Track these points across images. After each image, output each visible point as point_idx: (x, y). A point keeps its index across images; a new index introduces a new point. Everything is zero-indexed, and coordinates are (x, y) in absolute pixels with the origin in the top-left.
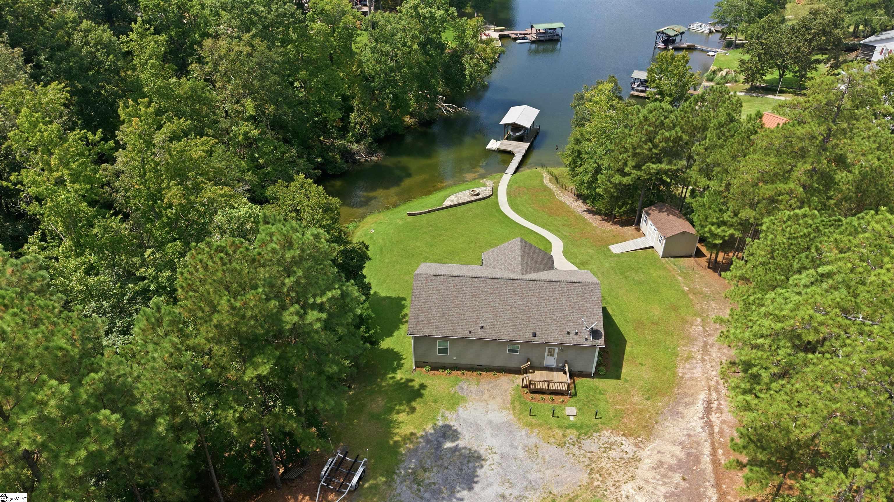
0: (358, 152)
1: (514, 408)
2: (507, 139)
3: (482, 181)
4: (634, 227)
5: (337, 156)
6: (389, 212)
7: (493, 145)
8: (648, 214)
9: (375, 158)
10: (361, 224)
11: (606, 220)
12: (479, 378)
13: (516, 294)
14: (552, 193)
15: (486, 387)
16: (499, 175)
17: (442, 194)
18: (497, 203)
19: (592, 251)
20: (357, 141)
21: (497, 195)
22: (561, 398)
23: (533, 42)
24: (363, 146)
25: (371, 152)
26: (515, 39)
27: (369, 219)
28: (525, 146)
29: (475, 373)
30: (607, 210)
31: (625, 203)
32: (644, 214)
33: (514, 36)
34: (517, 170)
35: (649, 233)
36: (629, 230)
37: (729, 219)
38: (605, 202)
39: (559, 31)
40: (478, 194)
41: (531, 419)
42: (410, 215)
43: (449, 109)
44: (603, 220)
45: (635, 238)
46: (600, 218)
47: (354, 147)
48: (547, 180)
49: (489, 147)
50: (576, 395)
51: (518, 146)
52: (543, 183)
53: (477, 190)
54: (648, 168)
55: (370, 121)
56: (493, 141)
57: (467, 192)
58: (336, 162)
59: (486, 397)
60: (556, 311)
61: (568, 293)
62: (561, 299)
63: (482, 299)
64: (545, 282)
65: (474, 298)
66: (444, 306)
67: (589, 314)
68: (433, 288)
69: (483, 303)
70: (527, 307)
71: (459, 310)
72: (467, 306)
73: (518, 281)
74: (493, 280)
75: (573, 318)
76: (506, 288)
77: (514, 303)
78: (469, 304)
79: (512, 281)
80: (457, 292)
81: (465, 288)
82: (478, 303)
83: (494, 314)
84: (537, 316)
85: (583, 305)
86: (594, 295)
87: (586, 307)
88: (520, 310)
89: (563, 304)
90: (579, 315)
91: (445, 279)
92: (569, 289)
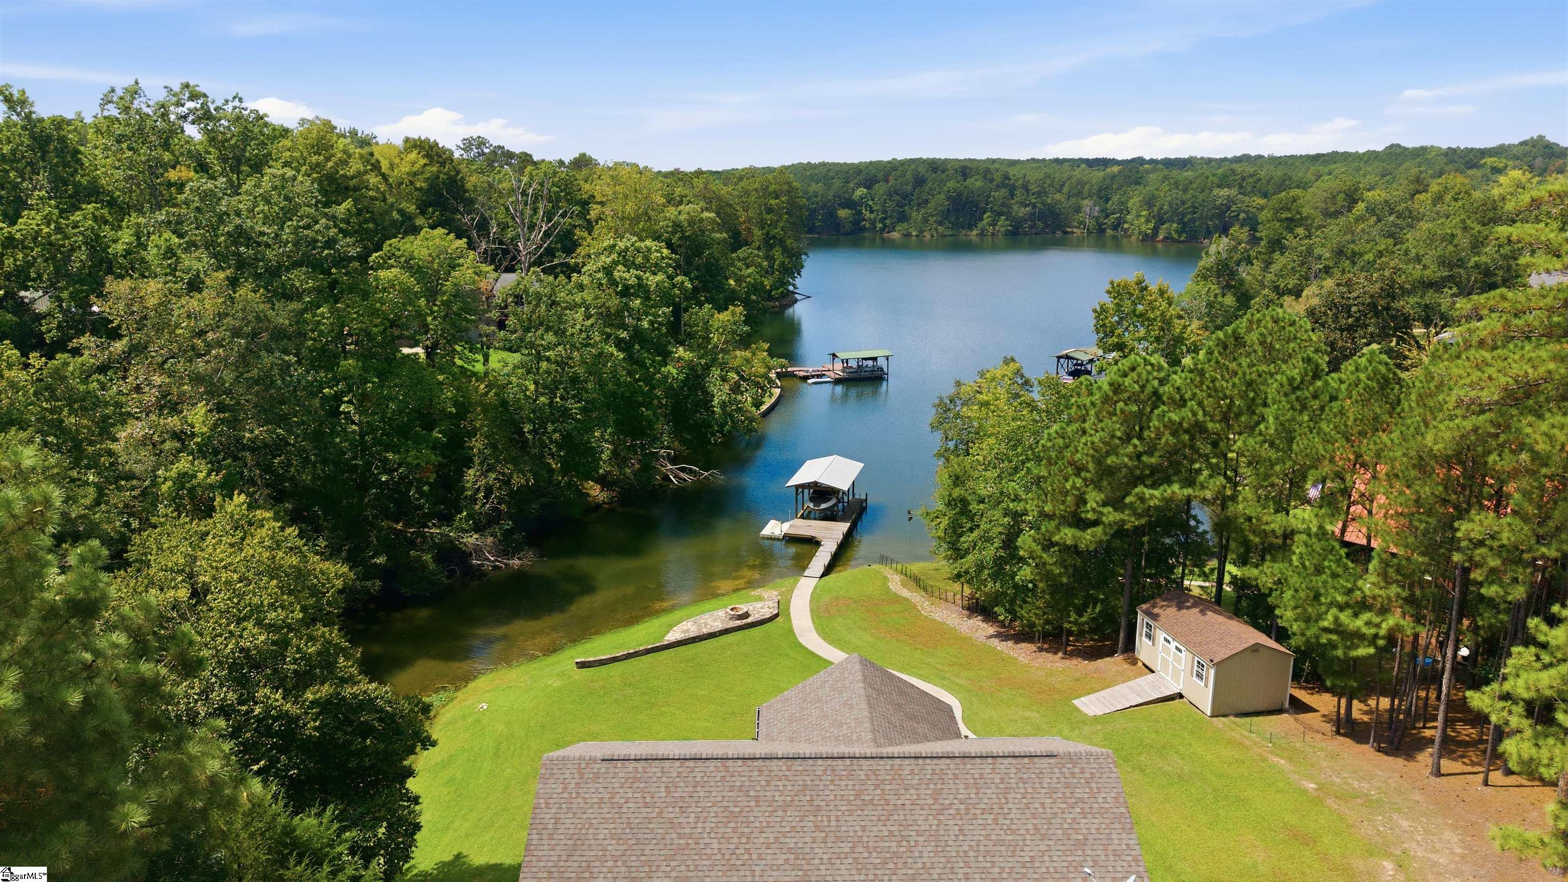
0: (478, 550)
2: (802, 517)
3: (754, 593)
4: (1118, 658)
5: (427, 557)
6: (534, 665)
7: (774, 528)
8: (1155, 617)
9: (515, 563)
10: (460, 694)
11: (1047, 651)
13: (865, 803)
14: (911, 607)
16: (788, 582)
17: (664, 619)
18: (791, 631)
19: (1035, 715)
20: (478, 528)
21: (788, 616)
23: (837, 382)
24: (490, 539)
25: (506, 548)
26: (805, 378)
27: (481, 683)
28: (843, 527)
30: (1047, 622)
31: (1091, 600)
32: (1141, 619)
33: (802, 374)
34: (828, 570)
35: (1165, 662)
36: (1113, 664)
37: (1377, 591)
38: (1040, 603)
39: (882, 362)
40: (746, 615)
42: (582, 665)
43: (682, 475)
44: (1041, 650)
45: (1129, 679)
46: (1033, 647)
47: (472, 539)
48: (895, 583)
49: (767, 531)
51: (826, 529)
52: (888, 590)
53: (743, 608)
54: (1142, 499)
55: (507, 482)
56: (772, 523)
57: (721, 613)
58: (424, 566)
60: (997, 848)
61: (1022, 791)
62: (1006, 811)
63: (757, 824)
64: (948, 761)
65: (732, 825)
66: (633, 858)
67: (1099, 853)
68: (601, 801)
69: (762, 840)
70: (904, 843)
71: (683, 868)
72: (709, 851)
73: (868, 763)
74: (789, 763)
75: (1052, 870)
76: (832, 787)
77: (860, 834)
78: (715, 845)
79: (848, 762)
80: (677, 809)
81: (702, 794)
82: (744, 840)
83: (801, 873)
84: (938, 871)
85: (1075, 826)
86: (1103, 790)
87: (1085, 831)
88: (883, 855)
89: (1014, 827)
90: (1070, 859)
91: (640, 770)
92: (1025, 776)
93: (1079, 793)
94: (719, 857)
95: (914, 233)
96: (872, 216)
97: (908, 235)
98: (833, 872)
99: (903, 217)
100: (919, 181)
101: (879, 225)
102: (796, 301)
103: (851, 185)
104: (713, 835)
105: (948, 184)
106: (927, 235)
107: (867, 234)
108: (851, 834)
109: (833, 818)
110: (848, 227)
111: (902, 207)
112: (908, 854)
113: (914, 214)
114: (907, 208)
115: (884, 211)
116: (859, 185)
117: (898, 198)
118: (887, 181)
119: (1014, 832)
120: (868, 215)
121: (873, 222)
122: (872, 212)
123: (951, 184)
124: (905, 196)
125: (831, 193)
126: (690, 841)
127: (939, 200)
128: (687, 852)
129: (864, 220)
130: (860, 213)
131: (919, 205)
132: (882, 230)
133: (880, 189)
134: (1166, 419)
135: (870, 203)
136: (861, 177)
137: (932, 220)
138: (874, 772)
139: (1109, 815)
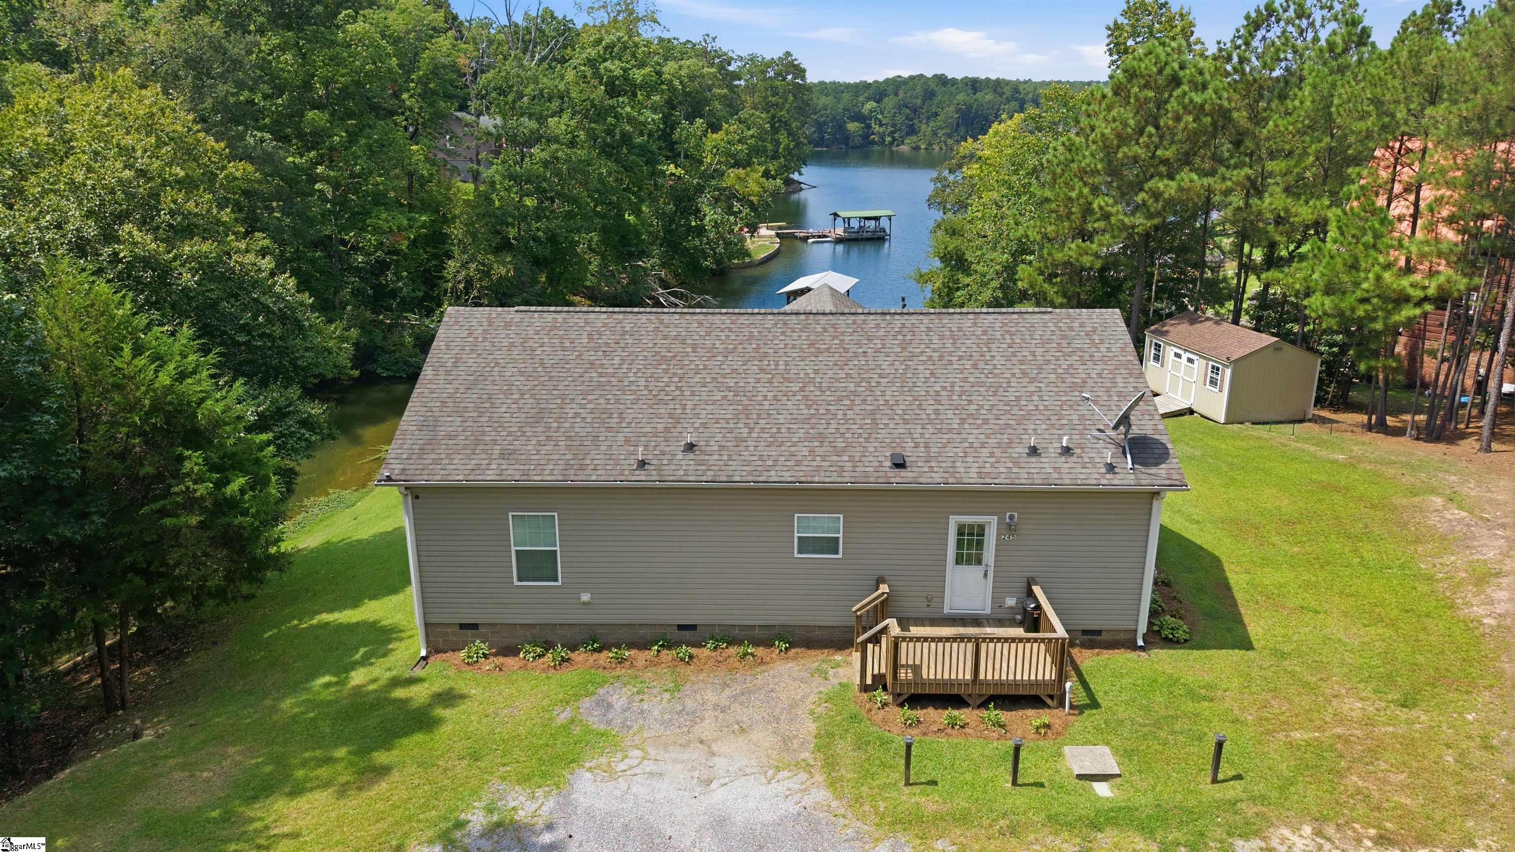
1: (831, 764)
8: (1165, 335)
12: (682, 669)
13: (819, 351)
15: (711, 696)
22: (1035, 717)
26: (805, 239)
29: (667, 655)
32: (1149, 342)
33: (802, 235)
35: (1174, 380)
39: (884, 223)
41: (911, 798)
43: (674, 300)
50: (1094, 704)
59: (706, 728)
60: (975, 389)
61: (1009, 341)
62: (988, 358)
63: (693, 367)
64: (921, 317)
65: (664, 367)
66: (544, 392)
67: (1100, 394)
68: (512, 345)
69: (696, 380)
70: (864, 384)
71: (602, 401)
72: (634, 388)
73: (826, 318)
74: (734, 317)
75: (1041, 407)
76: (782, 338)
77: (812, 376)
78: (642, 382)
79: (803, 317)
80: (600, 353)
81: (630, 341)
82: (677, 380)
83: (740, 407)
84: (904, 407)
85: (1071, 371)
86: (1107, 341)
87: (1084, 376)
88: (838, 393)
89: (996, 371)
90: (1064, 399)
91: (560, 320)
92: (1013, 329)
93: (1077, 344)
94: (645, 392)
95: (923, 147)
96: (881, 130)
97: (917, 148)
98: (778, 407)
99: (912, 131)
100: (929, 95)
101: (888, 139)
102: (801, 189)
103: (861, 99)
104: (639, 375)
105: (958, 97)
106: (936, 148)
107: (876, 148)
108: (802, 376)
109: (781, 363)
110: (858, 141)
111: (911, 120)
112: (868, 393)
113: (924, 127)
114: (916, 121)
115: (894, 125)
116: (869, 99)
117: (908, 111)
118: (896, 94)
119: (996, 376)
120: (876, 128)
121: (882, 137)
122: (881, 125)
123: (961, 97)
124: (915, 110)
125: (841, 106)
126: (612, 379)
127: (949, 112)
128: (607, 388)
129: (873, 134)
130: (869, 127)
131: (928, 118)
132: (892, 143)
133: (889, 102)
134: (1187, 100)
135: (880, 116)
136: (871, 91)
137: (941, 133)
138: (834, 326)
139: (1113, 362)
